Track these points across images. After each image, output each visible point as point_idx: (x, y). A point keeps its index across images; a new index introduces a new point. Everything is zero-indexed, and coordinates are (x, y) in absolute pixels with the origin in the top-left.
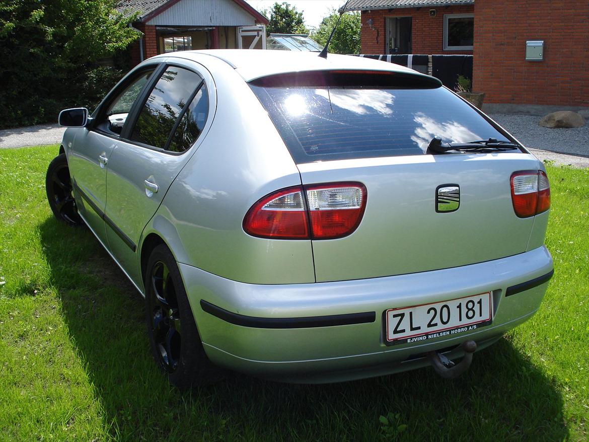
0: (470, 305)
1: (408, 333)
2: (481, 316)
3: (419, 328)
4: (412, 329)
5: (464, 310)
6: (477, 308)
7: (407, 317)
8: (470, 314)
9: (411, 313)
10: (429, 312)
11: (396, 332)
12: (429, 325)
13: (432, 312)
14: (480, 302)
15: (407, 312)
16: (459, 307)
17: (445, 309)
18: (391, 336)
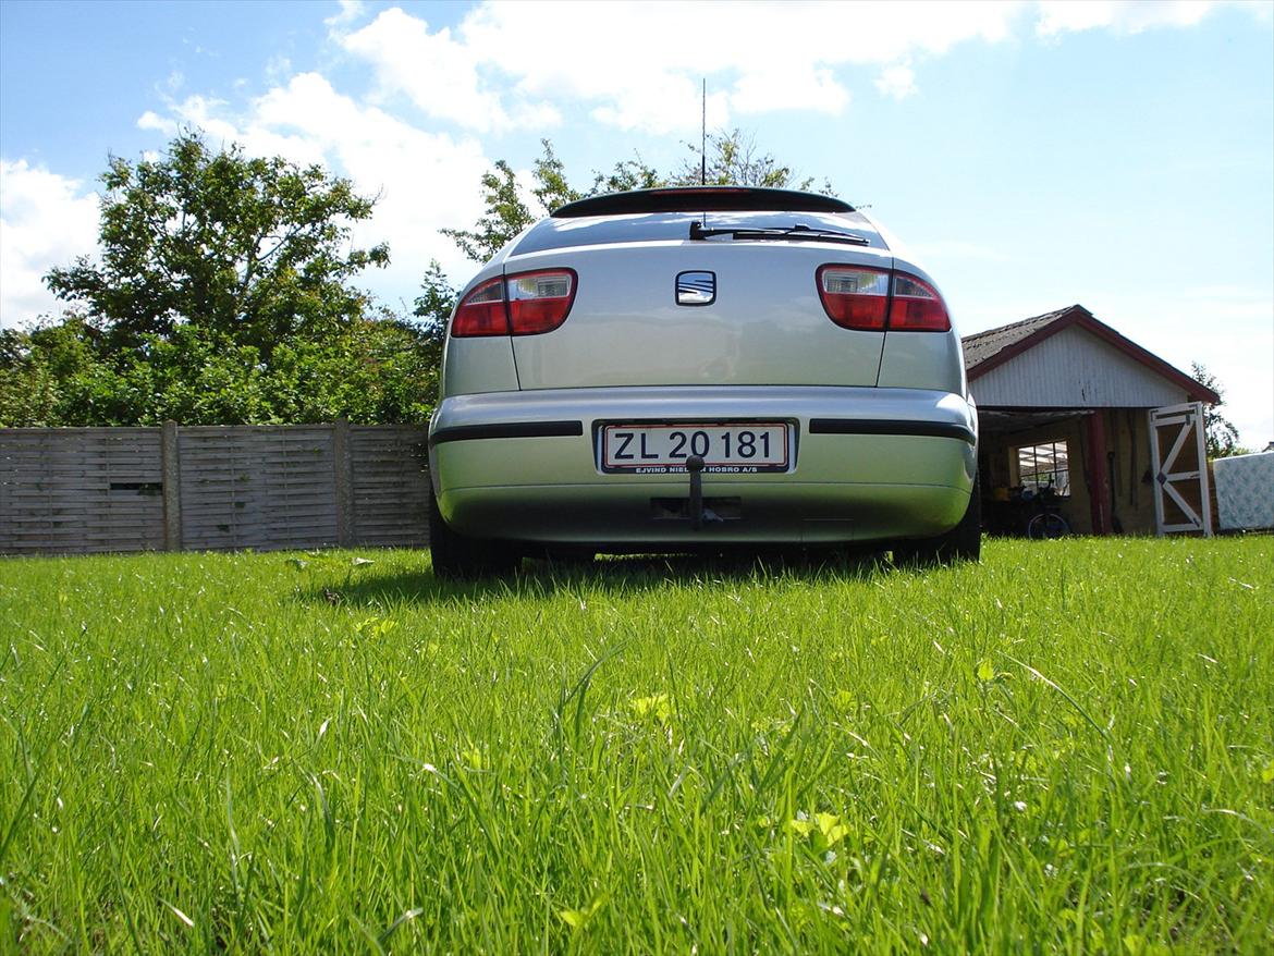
0: (747, 439)
1: (638, 460)
2: (767, 455)
3: (656, 456)
4: (644, 456)
5: (735, 444)
6: (759, 444)
7: (637, 440)
8: (747, 450)
9: (643, 436)
10: (672, 437)
11: (618, 456)
12: (673, 455)
13: (678, 439)
14: (766, 436)
15: (637, 432)
16: (727, 437)
17: (699, 439)
18: (612, 461)
